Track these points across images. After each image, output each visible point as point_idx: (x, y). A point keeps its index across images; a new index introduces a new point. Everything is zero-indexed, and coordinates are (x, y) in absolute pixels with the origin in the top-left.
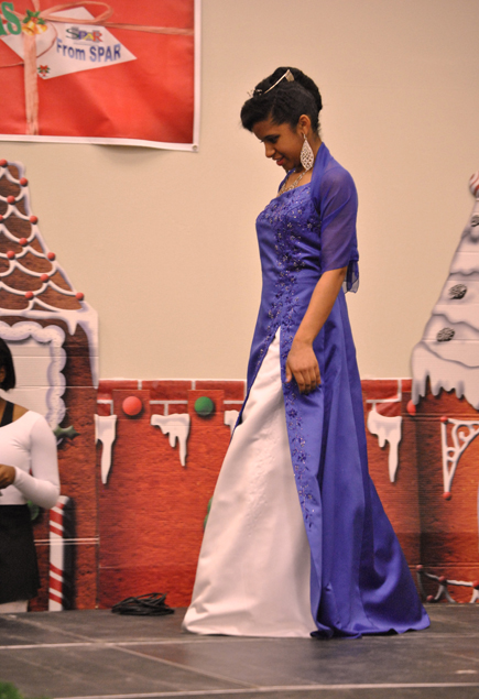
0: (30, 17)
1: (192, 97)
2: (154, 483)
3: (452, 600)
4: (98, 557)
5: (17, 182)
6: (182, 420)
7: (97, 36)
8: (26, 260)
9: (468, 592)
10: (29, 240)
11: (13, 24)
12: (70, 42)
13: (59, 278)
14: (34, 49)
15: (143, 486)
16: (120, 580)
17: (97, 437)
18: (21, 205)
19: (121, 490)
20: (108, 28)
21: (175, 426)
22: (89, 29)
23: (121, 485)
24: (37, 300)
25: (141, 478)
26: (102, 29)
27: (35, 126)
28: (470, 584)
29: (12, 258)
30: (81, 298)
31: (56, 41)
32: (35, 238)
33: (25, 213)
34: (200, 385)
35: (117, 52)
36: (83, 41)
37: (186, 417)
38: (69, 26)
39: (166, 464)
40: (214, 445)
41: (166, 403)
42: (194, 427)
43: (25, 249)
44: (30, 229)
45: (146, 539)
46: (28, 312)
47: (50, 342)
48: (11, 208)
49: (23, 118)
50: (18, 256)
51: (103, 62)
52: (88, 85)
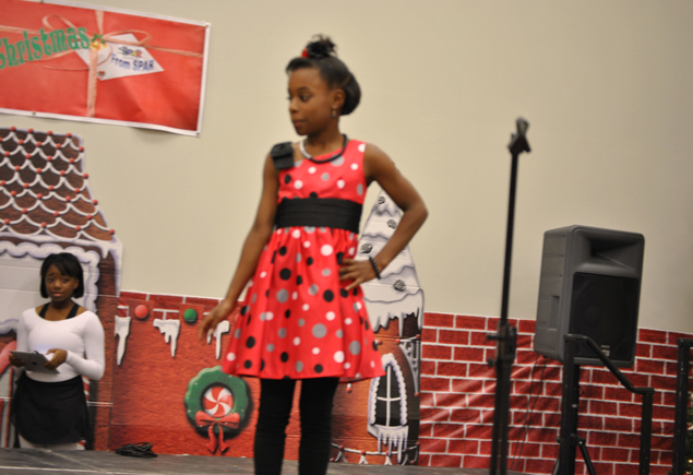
0: (97, 38)
1: (199, 99)
2: (153, 367)
3: (345, 461)
4: (111, 416)
5: (77, 149)
6: (175, 324)
7: (139, 54)
8: (79, 204)
9: (357, 457)
10: (81, 189)
11: (85, 43)
12: (120, 56)
13: (99, 218)
14: (96, 59)
15: (145, 368)
16: (125, 433)
17: (116, 331)
18: (78, 165)
19: (130, 370)
20: (147, 49)
21: (169, 328)
22: (134, 48)
23: (130, 367)
24: (83, 232)
25: (143, 363)
26: (142, 49)
27: (92, 111)
28: (359, 451)
29: (69, 201)
30: (112, 233)
31: (111, 54)
32: (86, 189)
33: (80, 170)
34: (189, 300)
35: (151, 65)
36: (129, 56)
37: (177, 322)
38: (121, 46)
39: (162, 354)
40: (195, 344)
41: (165, 311)
42: (183, 330)
43: (79, 196)
44: (82, 182)
45: (144, 405)
46: (76, 240)
47: (88, 263)
48: (71, 167)
49: (85, 106)
50: (73, 200)
51: (141, 71)
52: (130, 86)
